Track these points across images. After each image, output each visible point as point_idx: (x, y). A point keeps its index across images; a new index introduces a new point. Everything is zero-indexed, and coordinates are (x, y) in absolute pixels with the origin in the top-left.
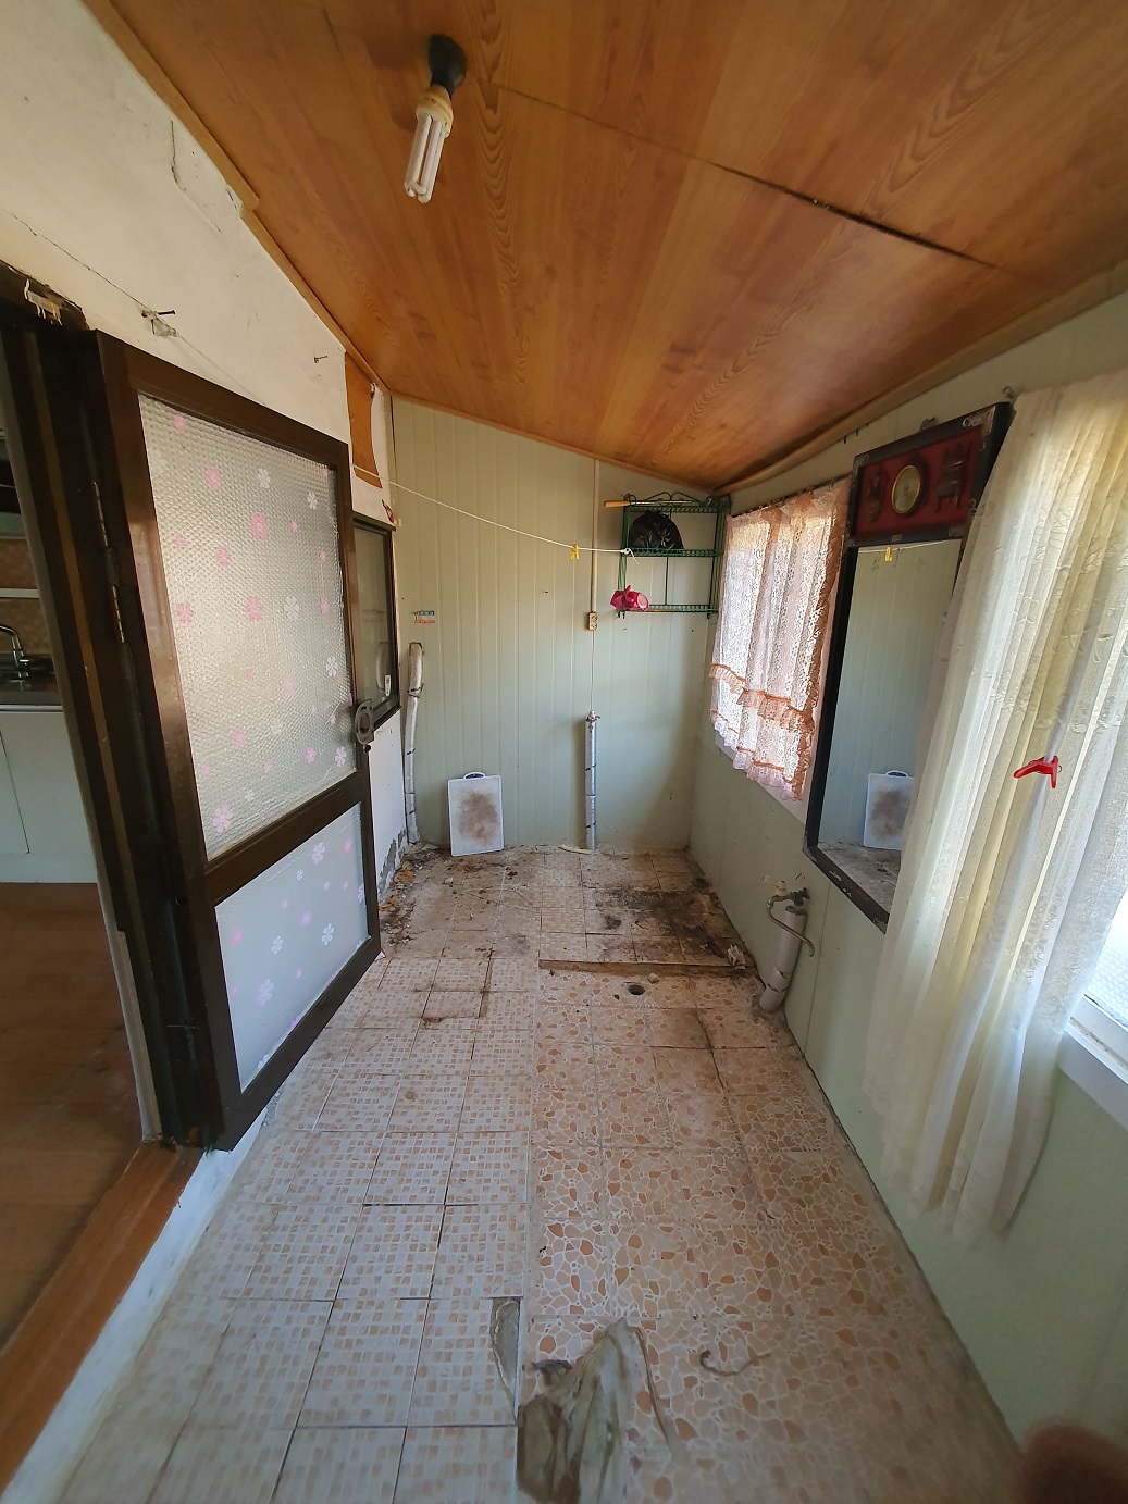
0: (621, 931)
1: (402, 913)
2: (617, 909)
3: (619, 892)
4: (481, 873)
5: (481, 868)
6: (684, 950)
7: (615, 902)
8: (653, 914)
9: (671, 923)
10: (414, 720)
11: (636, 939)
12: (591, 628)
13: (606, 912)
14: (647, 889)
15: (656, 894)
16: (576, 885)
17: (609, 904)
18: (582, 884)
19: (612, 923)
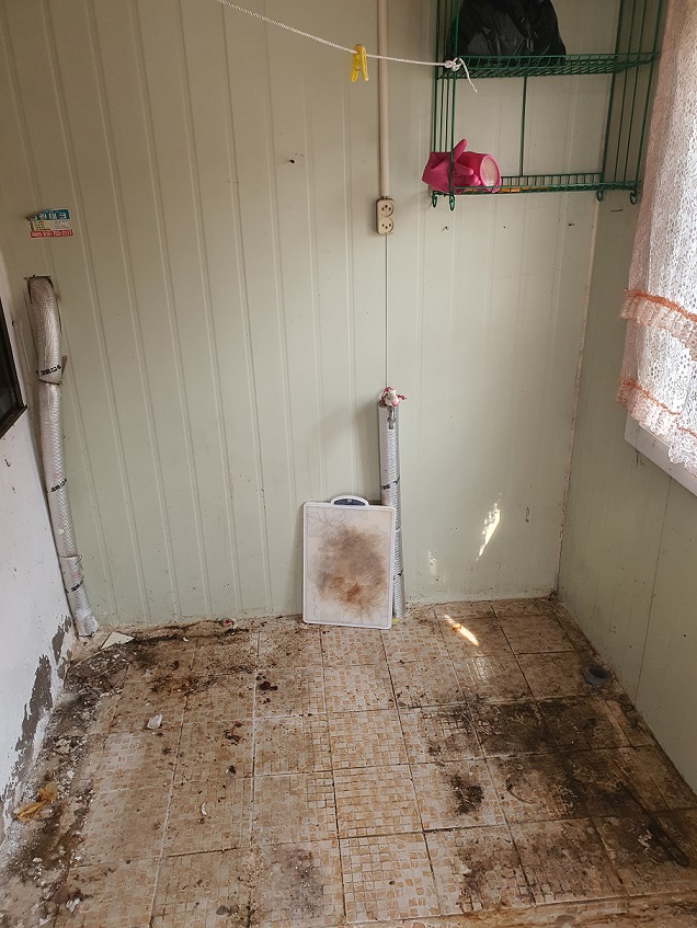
0: (488, 815)
1: (67, 821)
2: (468, 756)
3: (463, 711)
4: (214, 691)
5: (212, 681)
6: (612, 855)
7: (461, 741)
8: (535, 762)
9: (572, 783)
10: (55, 427)
11: (520, 835)
12: (381, 229)
13: (450, 768)
14: (508, 700)
15: (525, 709)
16: (384, 703)
17: (451, 744)
18: (396, 701)
19: (468, 796)
